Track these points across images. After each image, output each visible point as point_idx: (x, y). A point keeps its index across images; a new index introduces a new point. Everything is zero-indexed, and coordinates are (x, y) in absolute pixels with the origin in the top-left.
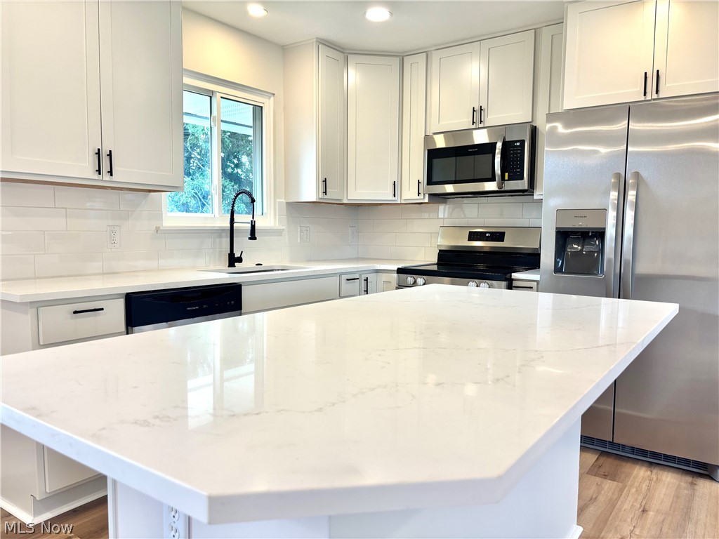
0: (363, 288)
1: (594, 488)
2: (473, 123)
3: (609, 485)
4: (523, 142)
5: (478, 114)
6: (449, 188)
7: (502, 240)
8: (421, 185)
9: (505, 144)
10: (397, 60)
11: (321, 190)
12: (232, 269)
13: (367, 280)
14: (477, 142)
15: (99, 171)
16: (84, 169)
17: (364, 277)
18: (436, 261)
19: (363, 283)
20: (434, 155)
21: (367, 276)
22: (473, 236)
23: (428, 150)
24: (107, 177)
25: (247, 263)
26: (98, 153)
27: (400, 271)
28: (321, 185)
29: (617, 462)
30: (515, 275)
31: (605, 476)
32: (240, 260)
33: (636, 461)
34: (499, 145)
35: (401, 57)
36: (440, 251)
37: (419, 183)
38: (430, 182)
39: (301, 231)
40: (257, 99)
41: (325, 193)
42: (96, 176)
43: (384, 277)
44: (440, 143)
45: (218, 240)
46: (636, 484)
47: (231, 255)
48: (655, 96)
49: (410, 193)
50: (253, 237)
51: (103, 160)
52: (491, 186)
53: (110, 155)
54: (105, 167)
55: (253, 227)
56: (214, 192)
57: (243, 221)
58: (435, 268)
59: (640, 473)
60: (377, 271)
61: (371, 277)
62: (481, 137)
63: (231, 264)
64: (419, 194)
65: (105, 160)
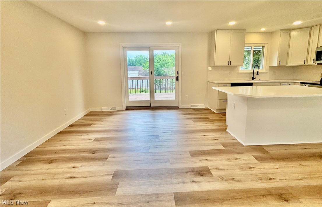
8: (314, 60)
10: (309, 28)
11: (279, 63)
12: (253, 80)
15: (229, 64)
16: (227, 64)
18: (320, 81)
23: (317, 51)
24: (230, 65)
25: (257, 79)
26: (229, 62)
27: (301, 83)
32: (255, 79)
35: (311, 27)
39: (273, 72)
40: (263, 45)
41: (280, 64)
42: (228, 65)
45: (250, 75)
47: (253, 78)
49: (310, 62)
50: (258, 74)
51: (229, 63)
53: (230, 62)
54: (230, 64)
55: (258, 72)
57: (256, 71)
64: (313, 63)
65: (230, 63)
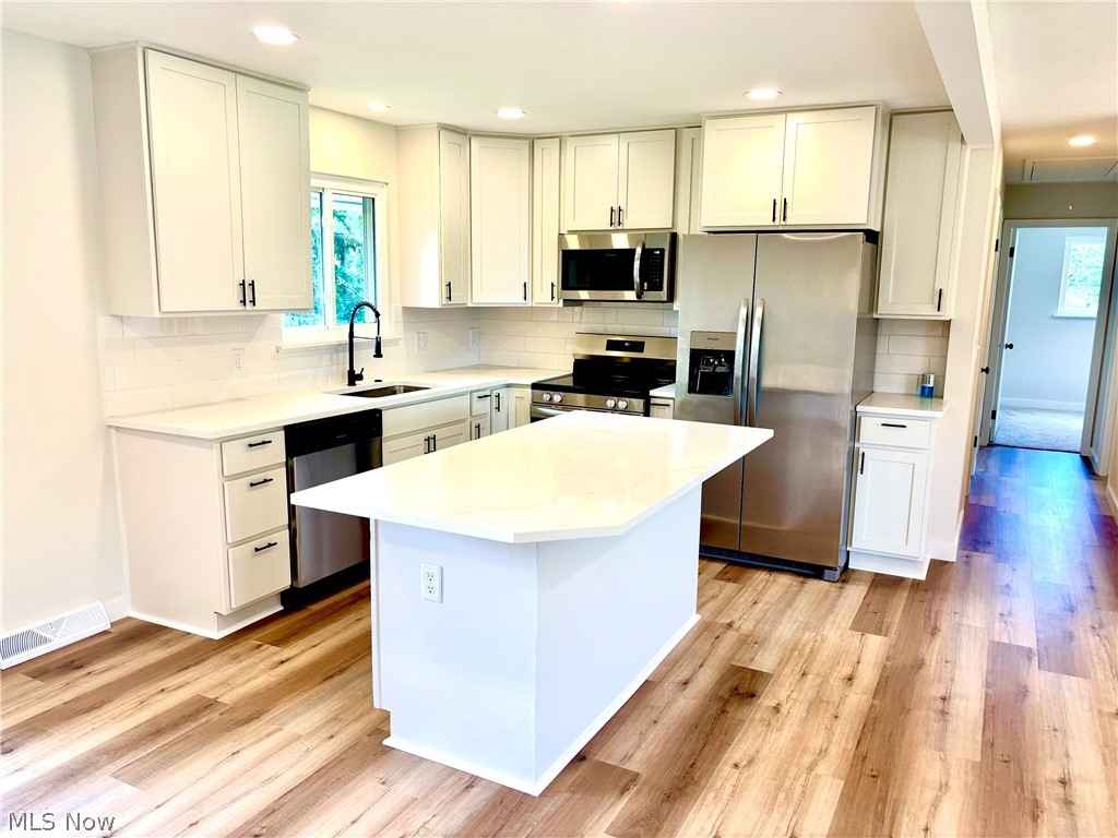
0: (495, 405)
1: (717, 589)
2: (612, 224)
3: (730, 587)
4: (662, 251)
5: (617, 214)
6: (584, 295)
7: (642, 351)
8: (555, 289)
9: (645, 251)
10: (527, 143)
11: (445, 295)
12: (352, 390)
13: (498, 396)
14: (615, 247)
15: (244, 302)
16: (231, 300)
17: (495, 393)
18: (571, 372)
19: (495, 400)
20: (568, 257)
21: (499, 391)
22: (612, 345)
23: (563, 251)
24: (250, 307)
25: (367, 380)
26: (243, 284)
27: (535, 386)
28: (445, 289)
29: (742, 569)
30: (653, 392)
31: (729, 580)
32: (360, 377)
33: (758, 568)
34: (639, 251)
35: (532, 140)
36: (576, 360)
37: (553, 285)
38: (565, 286)
39: (418, 339)
40: (369, 191)
41: (450, 298)
42: (240, 307)
43: (517, 392)
44: (574, 244)
45: (335, 356)
46: (754, 585)
47: (351, 371)
48: (783, 223)
49: (543, 296)
50: (378, 354)
52: (630, 295)
53: (253, 284)
54: (249, 297)
55: (378, 343)
56: (327, 302)
57: (365, 336)
58: (569, 382)
59: (761, 577)
60: (508, 386)
61: (503, 392)
62: (620, 242)
63: (352, 383)
64: (553, 298)
65: (248, 290)
